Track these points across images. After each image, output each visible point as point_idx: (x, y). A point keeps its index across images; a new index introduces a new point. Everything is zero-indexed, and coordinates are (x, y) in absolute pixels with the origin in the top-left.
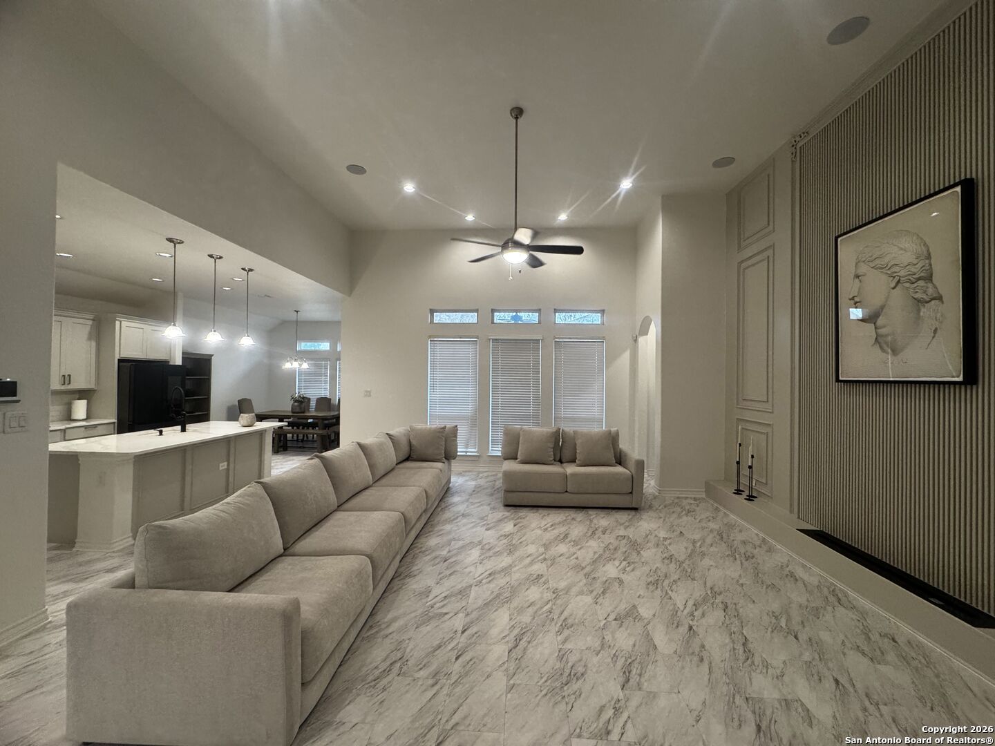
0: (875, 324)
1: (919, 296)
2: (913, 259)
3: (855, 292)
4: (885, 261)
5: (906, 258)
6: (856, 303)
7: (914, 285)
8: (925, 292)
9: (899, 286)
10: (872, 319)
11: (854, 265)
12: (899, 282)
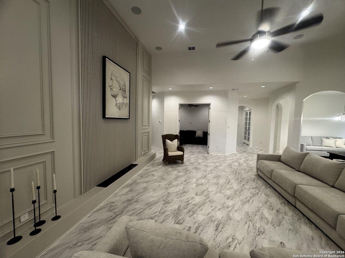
0: (115, 99)
2: (123, 84)
3: (110, 85)
4: (118, 80)
5: (122, 84)
6: (111, 89)
7: (123, 92)
8: (125, 95)
9: (121, 90)
10: (115, 96)
11: (111, 74)
12: (121, 89)
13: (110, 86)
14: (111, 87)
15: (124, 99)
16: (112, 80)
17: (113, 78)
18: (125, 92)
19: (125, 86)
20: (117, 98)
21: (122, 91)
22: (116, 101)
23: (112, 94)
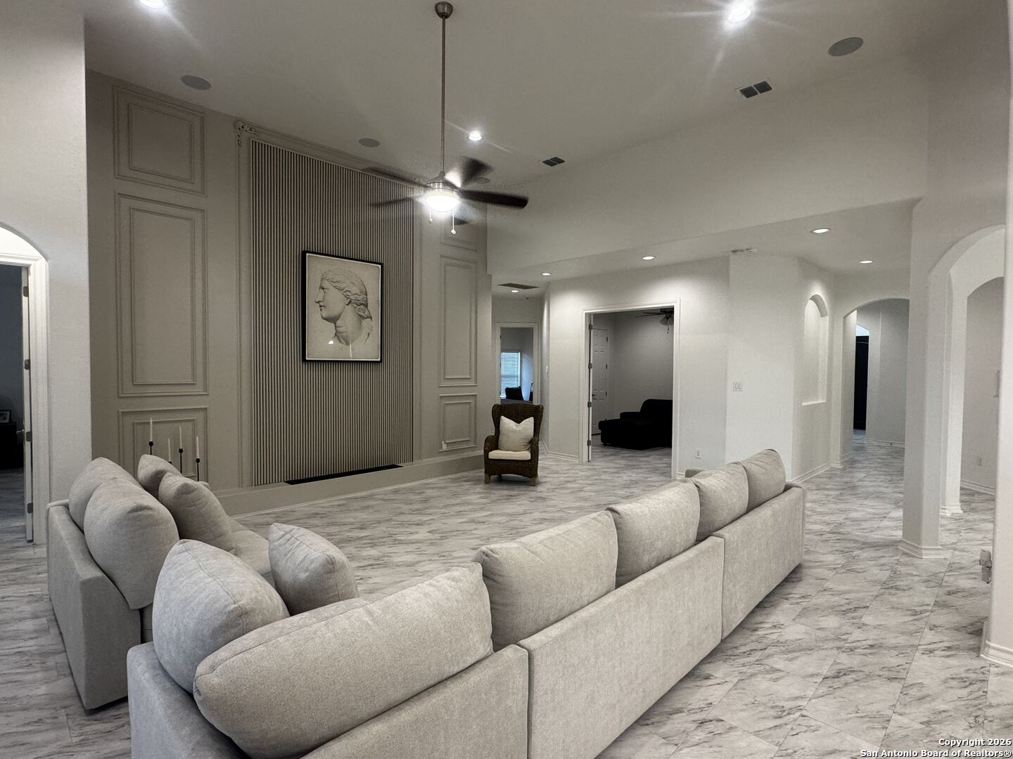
0: (335, 324)
1: (361, 313)
2: (358, 292)
3: (320, 298)
4: (342, 286)
5: (355, 290)
6: (321, 306)
7: (359, 307)
8: (364, 313)
9: (350, 304)
10: (333, 320)
11: (320, 279)
12: (350, 302)
13: (317, 300)
14: (321, 304)
15: (361, 322)
16: (323, 289)
17: (326, 284)
18: (366, 306)
19: (366, 294)
20: (338, 323)
21: (355, 305)
22: (336, 327)
23: (324, 315)
